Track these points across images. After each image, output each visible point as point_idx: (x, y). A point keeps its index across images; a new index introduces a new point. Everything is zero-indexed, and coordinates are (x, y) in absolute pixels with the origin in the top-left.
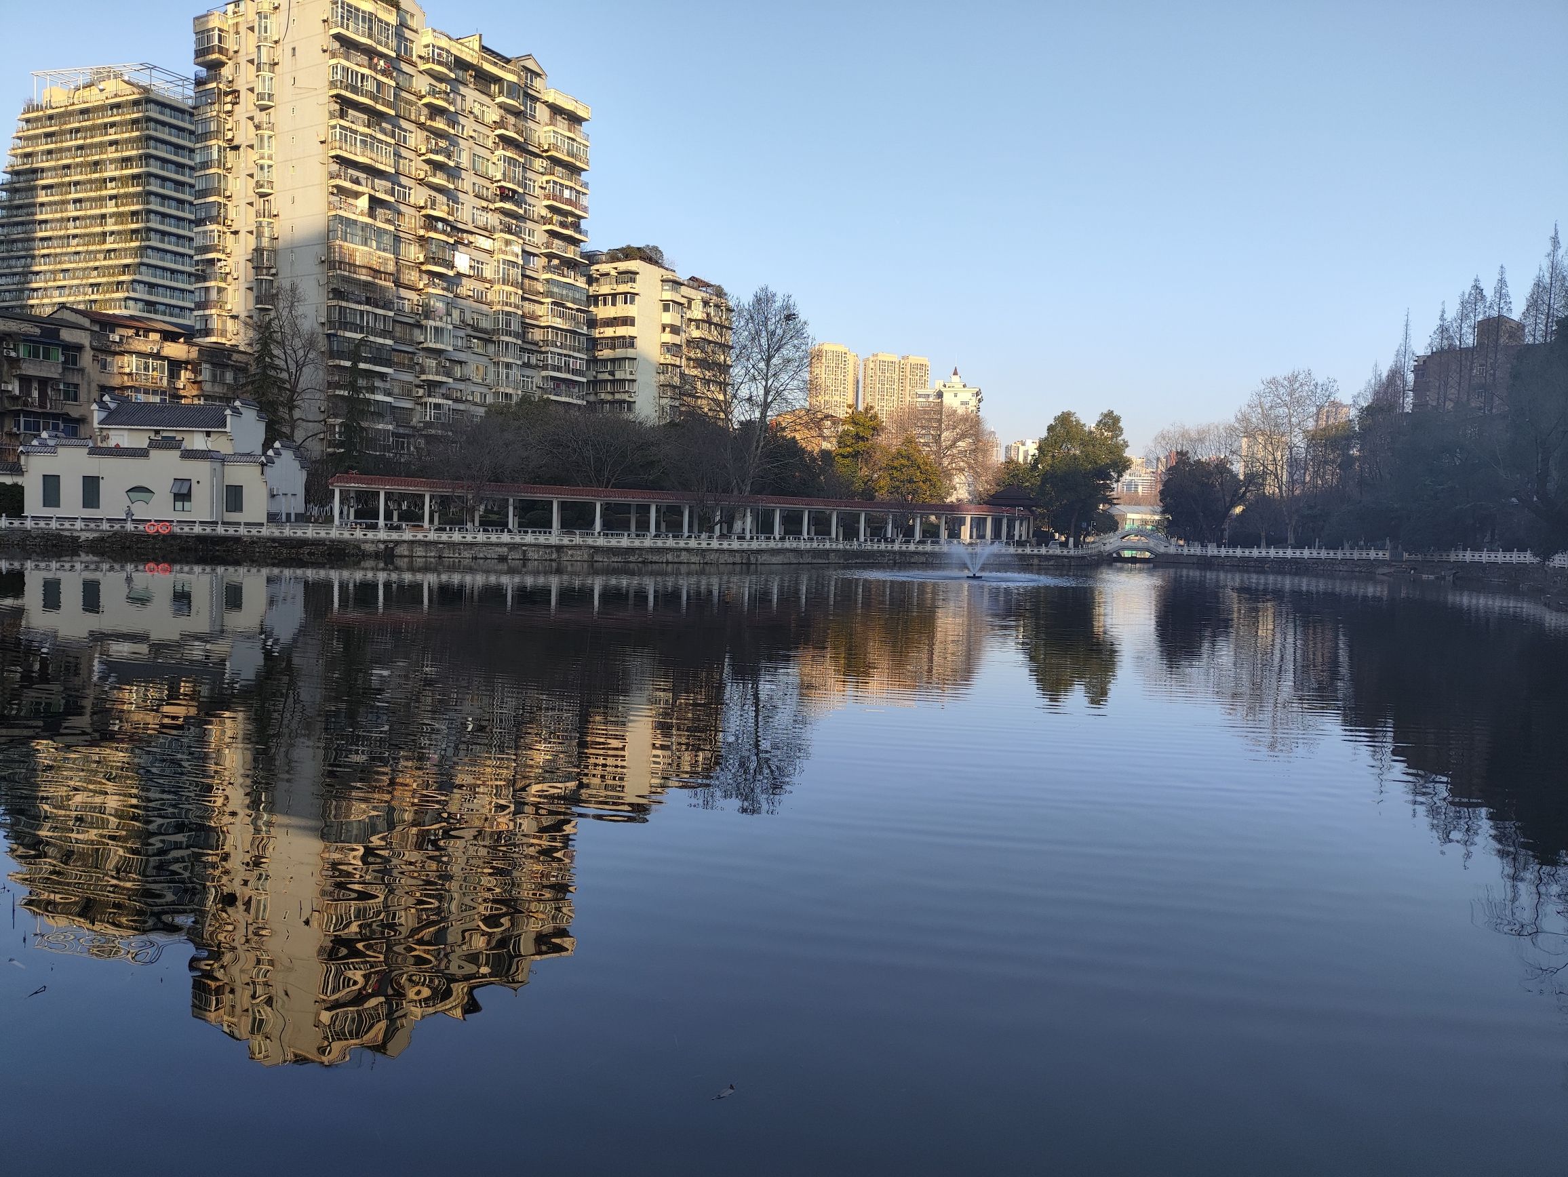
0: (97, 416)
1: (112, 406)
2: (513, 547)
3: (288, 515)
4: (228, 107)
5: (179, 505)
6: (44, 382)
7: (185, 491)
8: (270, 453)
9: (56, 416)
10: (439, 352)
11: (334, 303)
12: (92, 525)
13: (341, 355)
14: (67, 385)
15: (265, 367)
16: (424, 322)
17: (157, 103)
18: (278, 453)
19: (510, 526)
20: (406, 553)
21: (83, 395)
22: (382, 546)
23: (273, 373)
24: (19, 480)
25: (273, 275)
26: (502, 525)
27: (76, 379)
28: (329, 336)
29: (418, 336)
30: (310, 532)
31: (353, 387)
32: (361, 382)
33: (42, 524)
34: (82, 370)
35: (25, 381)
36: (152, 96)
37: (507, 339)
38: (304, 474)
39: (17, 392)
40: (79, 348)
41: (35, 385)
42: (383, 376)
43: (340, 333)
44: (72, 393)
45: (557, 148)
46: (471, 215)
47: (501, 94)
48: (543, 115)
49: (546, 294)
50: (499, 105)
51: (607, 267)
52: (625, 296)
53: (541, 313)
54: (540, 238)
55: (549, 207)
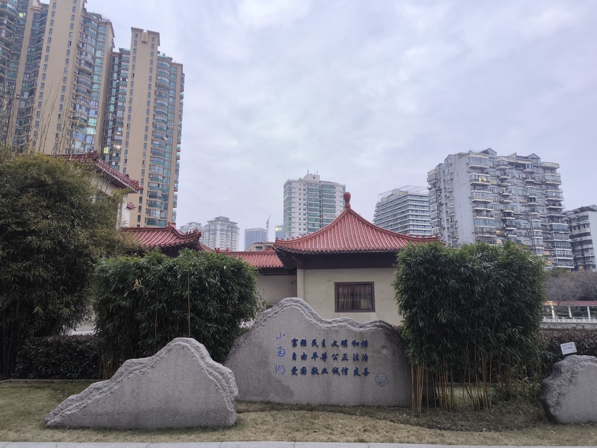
25: (457, 239)
36: (409, 194)
45: (548, 180)
46: (520, 209)
47: (525, 168)
48: (541, 171)
49: (552, 230)
50: (525, 173)
51: (573, 216)
52: (584, 225)
53: (550, 237)
54: (546, 211)
55: (548, 201)
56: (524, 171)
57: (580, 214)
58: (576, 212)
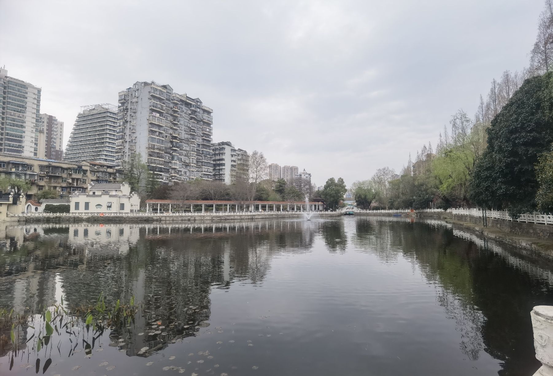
0: (89, 187)
1: (93, 184)
2: (191, 216)
3: (136, 210)
4: (126, 112)
5: (108, 208)
6: (78, 179)
7: (110, 205)
8: (131, 195)
9: (80, 188)
10: (175, 169)
11: (149, 157)
12: (87, 214)
13: (151, 170)
14: (83, 180)
15: (131, 174)
16: (171, 161)
17: (110, 112)
18: (133, 195)
19: (192, 211)
20: (164, 219)
21: (87, 182)
22: (158, 218)
23: (133, 175)
24: (69, 204)
25: (135, 151)
26: (190, 211)
27: (85, 178)
28: (148, 165)
29: (170, 165)
30: (141, 215)
31: (153, 178)
32: (155, 177)
33: (74, 214)
34: (87, 176)
35: (73, 179)
36: (108, 111)
37: (192, 165)
38: (140, 200)
39: (71, 182)
40: (87, 171)
41: (76, 180)
42: (161, 175)
43: (151, 165)
44: (84, 182)
45: (205, 119)
46: (184, 135)
47: (191, 107)
48: (201, 112)
49: (202, 154)
50: (191, 110)
51: (218, 147)
52: (222, 154)
53: (201, 158)
54: (201, 141)
55: (203, 133)
56: (190, 108)
57: (221, 147)
58: (219, 144)
